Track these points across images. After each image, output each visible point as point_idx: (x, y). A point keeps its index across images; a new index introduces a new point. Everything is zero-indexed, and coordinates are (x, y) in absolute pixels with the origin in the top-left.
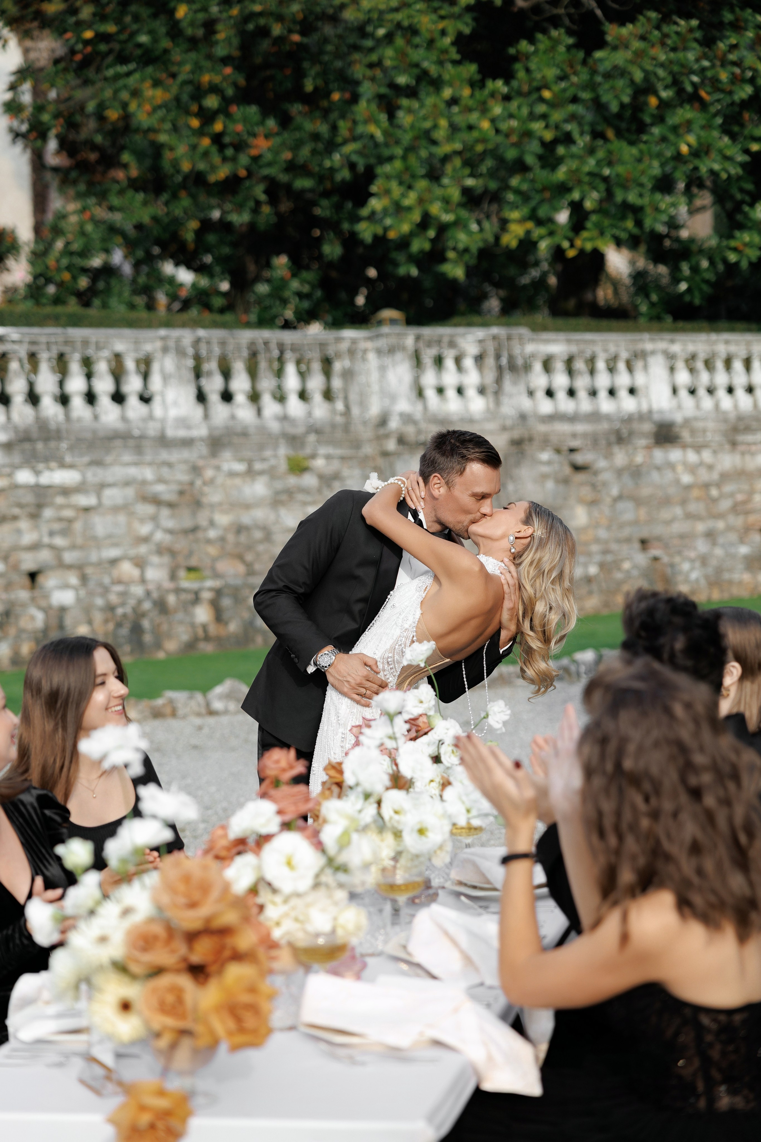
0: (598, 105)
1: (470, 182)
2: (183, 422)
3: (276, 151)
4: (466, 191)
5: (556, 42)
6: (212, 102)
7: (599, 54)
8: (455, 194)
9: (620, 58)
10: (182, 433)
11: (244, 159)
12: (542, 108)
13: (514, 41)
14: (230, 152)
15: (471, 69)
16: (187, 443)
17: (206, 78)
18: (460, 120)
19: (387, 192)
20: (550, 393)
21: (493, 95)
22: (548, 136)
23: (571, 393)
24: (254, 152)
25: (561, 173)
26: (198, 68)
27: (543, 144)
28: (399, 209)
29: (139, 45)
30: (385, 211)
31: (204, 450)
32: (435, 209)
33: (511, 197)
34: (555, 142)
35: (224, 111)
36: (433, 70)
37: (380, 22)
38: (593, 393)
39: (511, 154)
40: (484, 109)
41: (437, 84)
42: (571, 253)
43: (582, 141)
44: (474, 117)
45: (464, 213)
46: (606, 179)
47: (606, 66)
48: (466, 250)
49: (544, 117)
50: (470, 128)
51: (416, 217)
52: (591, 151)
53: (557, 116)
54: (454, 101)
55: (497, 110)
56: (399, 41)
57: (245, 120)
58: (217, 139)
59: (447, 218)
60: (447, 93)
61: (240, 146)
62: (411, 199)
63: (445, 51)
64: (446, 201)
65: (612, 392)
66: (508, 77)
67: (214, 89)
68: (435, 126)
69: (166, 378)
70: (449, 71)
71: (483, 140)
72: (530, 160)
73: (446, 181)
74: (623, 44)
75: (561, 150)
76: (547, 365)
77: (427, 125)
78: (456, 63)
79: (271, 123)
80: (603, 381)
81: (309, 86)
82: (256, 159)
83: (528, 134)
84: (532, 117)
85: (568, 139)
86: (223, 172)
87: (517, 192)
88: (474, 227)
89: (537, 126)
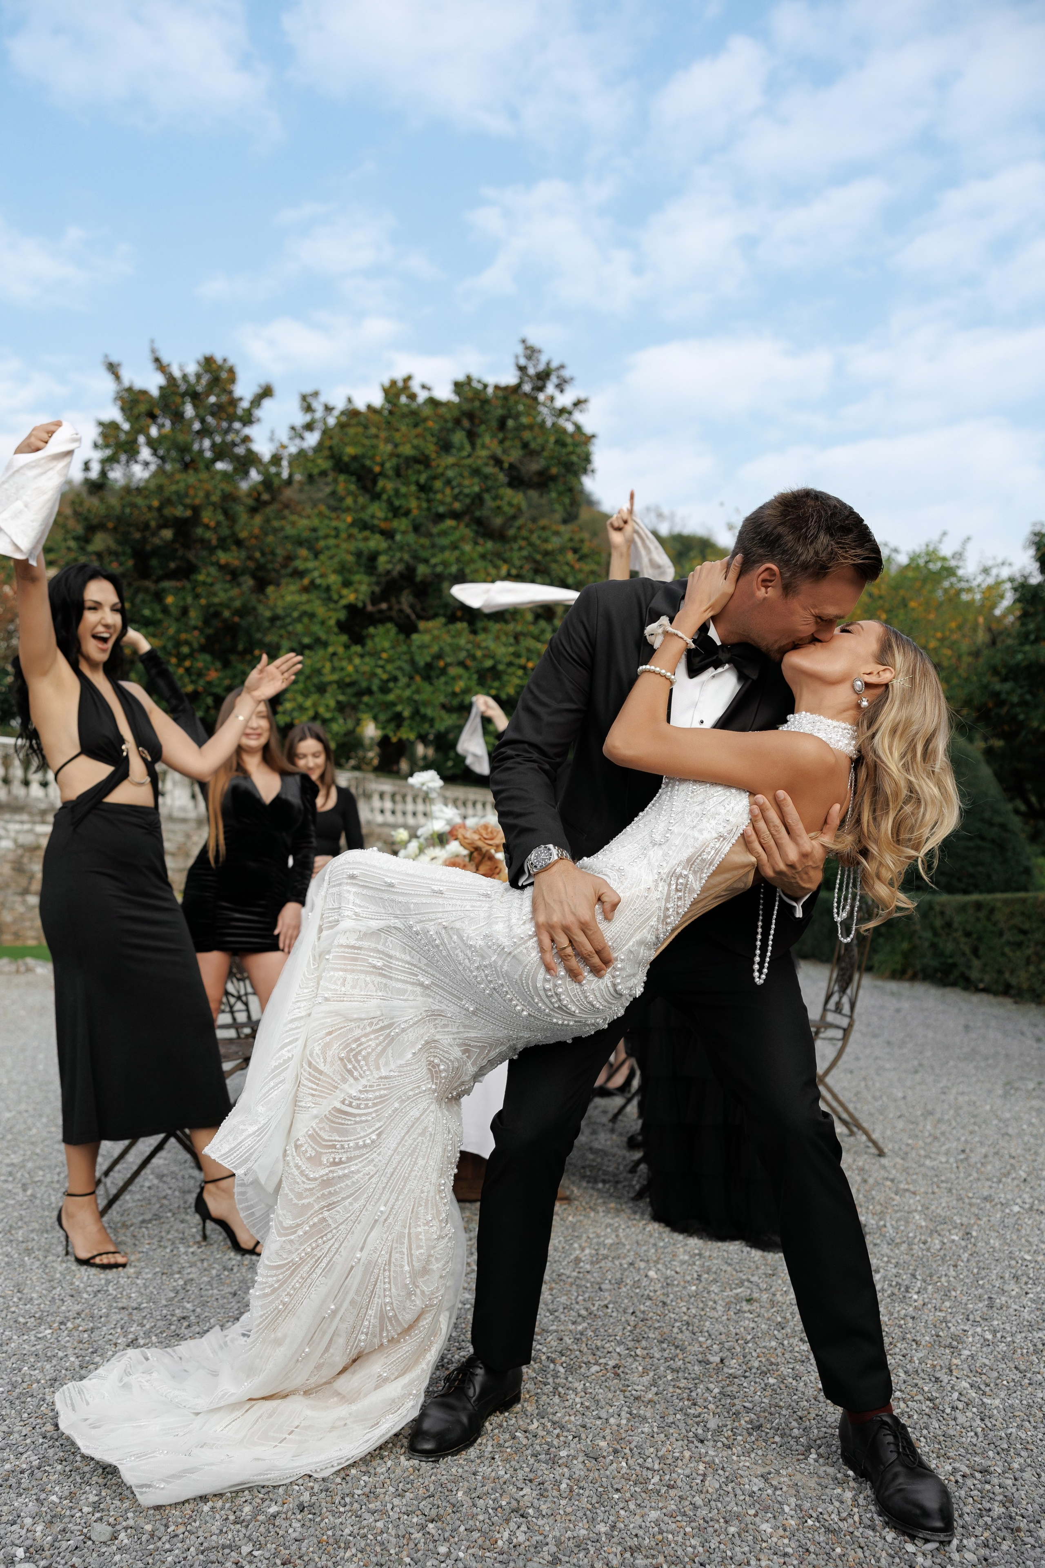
0: (412, 662)
1: (341, 698)
2: (183, 809)
3: (221, 679)
4: (338, 703)
5: (388, 631)
6: (185, 650)
7: (415, 636)
8: (332, 704)
9: (426, 638)
10: (182, 815)
11: (201, 682)
12: (381, 663)
13: (367, 627)
14: (194, 678)
15: (344, 638)
16: (184, 821)
17: (184, 636)
18: (337, 663)
19: (294, 700)
20: (382, 811)
21: (356, 653)
22: (385, 677)
23: (393, 812)
24: (208, 678)
25: (391, 697)
26: (179, 631)
27: (381, 680)
28: (301, 708)
29: (143, 616)
30: (293, 710)
31: (193, 825)
32: (322, 710)
33: (362, 707)
34: (388, 681)
35: (191, 655)
36: (323, 636)
37: (295, 609)
38: (404, 813)
39: (364, 684)
40: (350, 660)
41: (325, 645)
42: (394, 740)
43: (403, 680)
44: (344, 663)
45: (337, 714)
46: (415, 701)
47: (418, 643)
48: (337, 734)
49: (382, 667)
50: (342, 669)
51: (311, 713)
52: (408, 686)
53: (389, 667)
54: (334, 654)
55: (357, 661)
56: (306, 620)
57: (204, 661)
58: (188, 670)
59: (328, 715)
60: (331, 650)
61: (200, 675)
62: (308, 703)
63: (330, 627)
64: (327, 706)
65: (414, 814)
66: (363, 645)
67: (187, 643)
68: (323, 667)
69: (175, 784)
70: (333, 638)
71: (349, 675)
72: (375, 688)
73: (328, 695)
74: (427, 631)
75: (391, 685)
76: (382, 796)
77: (319, 665)
78: (336, 634)
79: (218, 665)
80: (410, 807)
81: (240, 647)
82: (209, 683)
83: (374, 675)
84: (377, 666)
85: (395, 679)
86: (190, 688)
87: (367, 705)
88: (341, 721)
89: (379, 671)
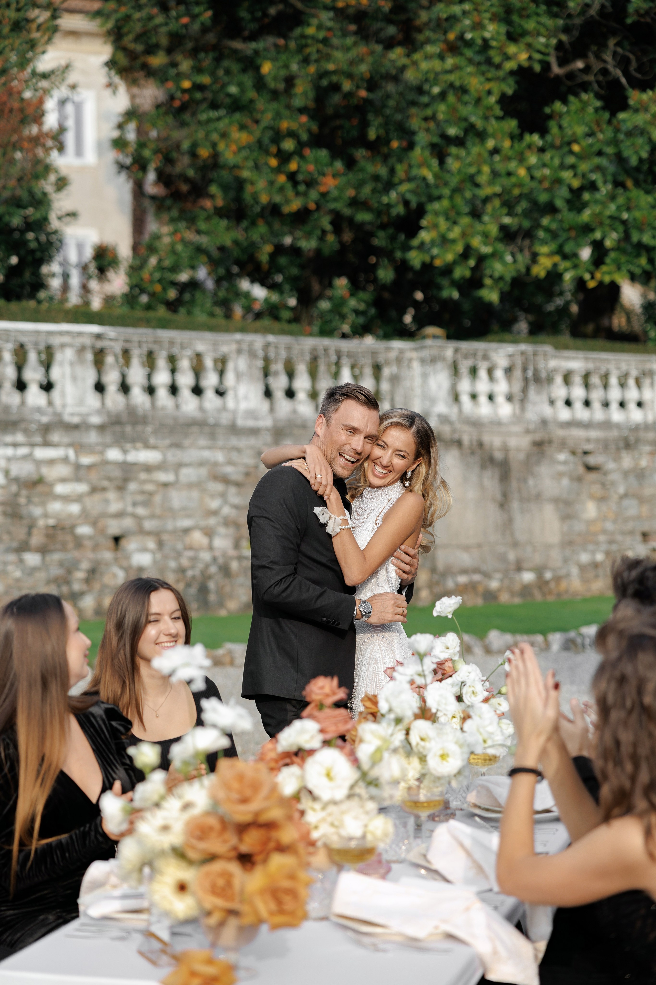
0: (620, 159)
1: (507, 220)
2: (251, 414)
3: (341, 189)
4: (503, 228)
5: (585, 105)
6: (289, 145)
7: (622, 116)
8: (494, 230)
9: (640, 119)
10: (250, 423)
11: (314, 195)
12: (571, 160)
13: (549, 101)
14: (302, 188)
15: (512, 124)
16: (254, 432)
17: (285, 125)
18: (500, 167)
19: (435, 226)
20: (568, 403)
21: (529, 147)
22: (576, 183)
23: (587, 403)
24: (323, 189)
25: (586, 216)
26: (278, 116)
27: (571, 190)
28: (444, 241)
29: (229, 95)
30: (433, 243)
31: (268, 438)
32: (476, 242)
33: (541, 234)
34: (582, 189)
35: (299, 153)
36: (479, 124)
37: (436, 82)
38: (606, 405)
39: (543, 198)
40: (521, 159)
41: (482, 136)
42: (592, 284)
43: (605, 189)
44: (512, 165)
45: (500, 247)
46: (624, 222)
47: (629, 125)
48: (501, 278)
49: (573, 167)
50: (509, 174)
51: (459, 248)
52: (613, 198)
53: (584, 167)
54: (496, 151)
55: (533, 159)
56: (451, 98)
57: (317, 161)
58: (292, 177)
59: (486, 250)
60: (490, 144)
61: (310, 183)
62: (455, 233)
63: (490, 108)
64: (486, 235)
65: (622, 405)
66: (543, 132)
67: (291, 134)
68: (479, 172)
69: (239, 376)
70: (493, 125)
71: (520, 185)
72: (559, 203)
73: (486, 218)
74: (643, 108)
75: (586, 196)
76: (567, 379)
77: (472, 170)
78: (498, 118)
79: (339, 165)
80: (615, 394)
81: (372, 134)
82: (324, 195)
83: (558, 181)
84: (562, 167)
85: (593, 187)
86: (295, 205)
87: (547, 230)
88: (509, 258)
89: (567, 175)
